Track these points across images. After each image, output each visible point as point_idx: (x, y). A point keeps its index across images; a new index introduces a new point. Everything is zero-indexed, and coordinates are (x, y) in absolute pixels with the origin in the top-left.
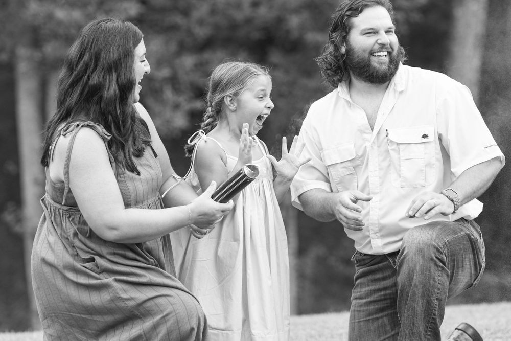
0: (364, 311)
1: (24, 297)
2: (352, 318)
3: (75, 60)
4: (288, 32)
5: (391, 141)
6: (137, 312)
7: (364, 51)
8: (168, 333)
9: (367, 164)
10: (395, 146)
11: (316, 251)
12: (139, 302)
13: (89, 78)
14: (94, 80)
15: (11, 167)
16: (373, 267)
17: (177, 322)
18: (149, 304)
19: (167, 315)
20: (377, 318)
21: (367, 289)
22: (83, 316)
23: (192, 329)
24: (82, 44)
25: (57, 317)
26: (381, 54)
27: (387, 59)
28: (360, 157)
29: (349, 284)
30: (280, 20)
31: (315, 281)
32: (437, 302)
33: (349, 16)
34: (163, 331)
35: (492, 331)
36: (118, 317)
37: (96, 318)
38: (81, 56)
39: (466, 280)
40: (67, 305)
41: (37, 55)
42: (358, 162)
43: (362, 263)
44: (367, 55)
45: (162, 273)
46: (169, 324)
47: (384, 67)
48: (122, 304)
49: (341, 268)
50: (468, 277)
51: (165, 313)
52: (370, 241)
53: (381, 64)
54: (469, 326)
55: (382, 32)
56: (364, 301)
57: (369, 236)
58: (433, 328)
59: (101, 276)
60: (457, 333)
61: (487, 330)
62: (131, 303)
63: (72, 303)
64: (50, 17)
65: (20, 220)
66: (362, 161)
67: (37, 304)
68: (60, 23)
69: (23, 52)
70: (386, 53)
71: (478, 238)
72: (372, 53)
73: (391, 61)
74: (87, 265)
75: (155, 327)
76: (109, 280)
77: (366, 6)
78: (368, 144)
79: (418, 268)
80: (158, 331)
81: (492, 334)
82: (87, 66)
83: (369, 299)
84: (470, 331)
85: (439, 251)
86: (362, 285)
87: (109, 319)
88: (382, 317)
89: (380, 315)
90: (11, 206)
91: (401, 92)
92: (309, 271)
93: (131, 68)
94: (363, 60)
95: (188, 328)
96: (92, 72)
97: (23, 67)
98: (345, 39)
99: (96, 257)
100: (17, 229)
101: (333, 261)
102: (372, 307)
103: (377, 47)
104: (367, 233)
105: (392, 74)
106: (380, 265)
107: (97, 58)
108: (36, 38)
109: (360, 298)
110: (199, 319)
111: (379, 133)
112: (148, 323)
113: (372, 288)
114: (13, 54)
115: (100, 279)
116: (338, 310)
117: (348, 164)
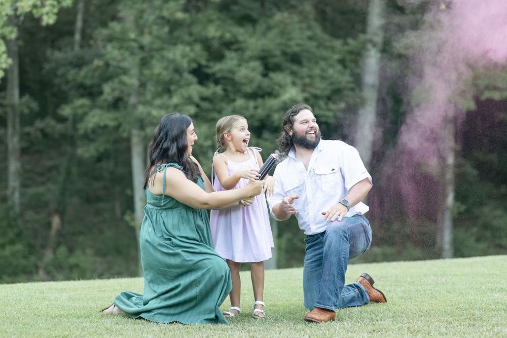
0: (309, 266)
1: (136, 260)
2: (305, 270)
3: (157, 135)
4: (273, 122)
5: (317, 174)
6: (193, 268)
7: (303, 132)
8: (210, 278)
9: (306, 188)
10: (319, 177)
11: (287, 236)
12: (194, 262)
13: (162, 145)
14: (165, 145)
15: (128, 192)
16: (313, 243)
17: (215, 273)
18: (200, 263)
19: (209, 269)
20: (317, 270)
21: (311, 255)
22: (165, 269)
23: (223, 276)
24: (160, 127)
25: (152, 269)
26: (312, 132)
27: (314, 136)
28: (302, 185)
29: (303, 252)
30: (268, 116)
31: (287, 251)
32: (343, 259)
33: (293, 116)
34: (207, 277)
35: (379, 277)
36: (184, 270)
37: (172, 270)
38: (159, 133)
39: (362, 248)
40: (156, 263)
41: (143, 133)
42: (301, 188)
43: (308, 241)
44: (304, 134)
45: (206, 247)
46: (211, 273)
47: (314, 140)
48: (186, 263)
49: (300, 245)
50: (363, 246)
51: (208, 268)
52: (310, 228)
53: (312, 138)
54: (367, 275)
55: (311, 121)
56: (310, 261)
57: (309, 225)
58: (341, 273)
59: (175, 248)
60: (361, 278)
61: (376, 277)
62: (191, 263)
63: (160, 262)
64: (149, 114)
65: (133, 219)
66: (303, 188)
67: (142, 263)
68: (154, 117)
69: (135, 132)
70: (313, 132)
71: (367, 226)
72: (307, 133)
73: (316, 136)
74: (167, 242)
75: (203, 275)
76: (179, 251)
77: (301, 109)
78: (305, 178)
79: (334, 240)
80: (205, 277)
81: (379, 279)
82: (162, 138)
83: (312, 260)
84: (368, 278)
85: (345, 232)
86: (309, 253)
87: (179, 271)
88: (319, 269)
89: (318, 268)
90: (128, 212)
91: (320, 151)
92: (283, 246)
93: (185, 139)
94: (303, 136)
95: (220, 275)
96: (164, 142)
97: (135, 140)
98: (291, 127)
99: (172, 239)
100: (132, 224)
101: (296, 241)
102: (313, 264)
103: (309, 129)
104: (308, 223)
105: (318, 143)
106: (317, 241)
107: (167, 134)
108: (142, 124)
109: (308, 260)
110: (226, 271)
111: (310, 172)
112: (199, 273)
113: (313, 254)
114: (130, 133)
115: (174, 250)
116: (298, 266)
117: (296, 189)
